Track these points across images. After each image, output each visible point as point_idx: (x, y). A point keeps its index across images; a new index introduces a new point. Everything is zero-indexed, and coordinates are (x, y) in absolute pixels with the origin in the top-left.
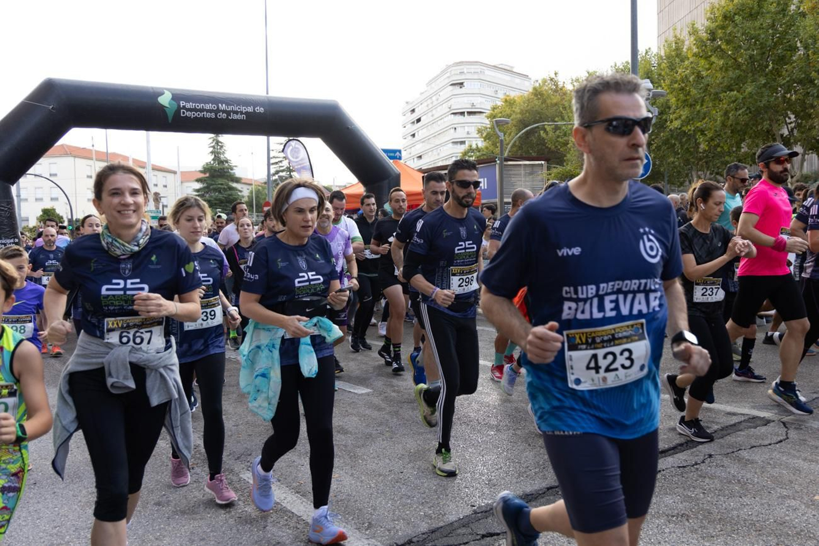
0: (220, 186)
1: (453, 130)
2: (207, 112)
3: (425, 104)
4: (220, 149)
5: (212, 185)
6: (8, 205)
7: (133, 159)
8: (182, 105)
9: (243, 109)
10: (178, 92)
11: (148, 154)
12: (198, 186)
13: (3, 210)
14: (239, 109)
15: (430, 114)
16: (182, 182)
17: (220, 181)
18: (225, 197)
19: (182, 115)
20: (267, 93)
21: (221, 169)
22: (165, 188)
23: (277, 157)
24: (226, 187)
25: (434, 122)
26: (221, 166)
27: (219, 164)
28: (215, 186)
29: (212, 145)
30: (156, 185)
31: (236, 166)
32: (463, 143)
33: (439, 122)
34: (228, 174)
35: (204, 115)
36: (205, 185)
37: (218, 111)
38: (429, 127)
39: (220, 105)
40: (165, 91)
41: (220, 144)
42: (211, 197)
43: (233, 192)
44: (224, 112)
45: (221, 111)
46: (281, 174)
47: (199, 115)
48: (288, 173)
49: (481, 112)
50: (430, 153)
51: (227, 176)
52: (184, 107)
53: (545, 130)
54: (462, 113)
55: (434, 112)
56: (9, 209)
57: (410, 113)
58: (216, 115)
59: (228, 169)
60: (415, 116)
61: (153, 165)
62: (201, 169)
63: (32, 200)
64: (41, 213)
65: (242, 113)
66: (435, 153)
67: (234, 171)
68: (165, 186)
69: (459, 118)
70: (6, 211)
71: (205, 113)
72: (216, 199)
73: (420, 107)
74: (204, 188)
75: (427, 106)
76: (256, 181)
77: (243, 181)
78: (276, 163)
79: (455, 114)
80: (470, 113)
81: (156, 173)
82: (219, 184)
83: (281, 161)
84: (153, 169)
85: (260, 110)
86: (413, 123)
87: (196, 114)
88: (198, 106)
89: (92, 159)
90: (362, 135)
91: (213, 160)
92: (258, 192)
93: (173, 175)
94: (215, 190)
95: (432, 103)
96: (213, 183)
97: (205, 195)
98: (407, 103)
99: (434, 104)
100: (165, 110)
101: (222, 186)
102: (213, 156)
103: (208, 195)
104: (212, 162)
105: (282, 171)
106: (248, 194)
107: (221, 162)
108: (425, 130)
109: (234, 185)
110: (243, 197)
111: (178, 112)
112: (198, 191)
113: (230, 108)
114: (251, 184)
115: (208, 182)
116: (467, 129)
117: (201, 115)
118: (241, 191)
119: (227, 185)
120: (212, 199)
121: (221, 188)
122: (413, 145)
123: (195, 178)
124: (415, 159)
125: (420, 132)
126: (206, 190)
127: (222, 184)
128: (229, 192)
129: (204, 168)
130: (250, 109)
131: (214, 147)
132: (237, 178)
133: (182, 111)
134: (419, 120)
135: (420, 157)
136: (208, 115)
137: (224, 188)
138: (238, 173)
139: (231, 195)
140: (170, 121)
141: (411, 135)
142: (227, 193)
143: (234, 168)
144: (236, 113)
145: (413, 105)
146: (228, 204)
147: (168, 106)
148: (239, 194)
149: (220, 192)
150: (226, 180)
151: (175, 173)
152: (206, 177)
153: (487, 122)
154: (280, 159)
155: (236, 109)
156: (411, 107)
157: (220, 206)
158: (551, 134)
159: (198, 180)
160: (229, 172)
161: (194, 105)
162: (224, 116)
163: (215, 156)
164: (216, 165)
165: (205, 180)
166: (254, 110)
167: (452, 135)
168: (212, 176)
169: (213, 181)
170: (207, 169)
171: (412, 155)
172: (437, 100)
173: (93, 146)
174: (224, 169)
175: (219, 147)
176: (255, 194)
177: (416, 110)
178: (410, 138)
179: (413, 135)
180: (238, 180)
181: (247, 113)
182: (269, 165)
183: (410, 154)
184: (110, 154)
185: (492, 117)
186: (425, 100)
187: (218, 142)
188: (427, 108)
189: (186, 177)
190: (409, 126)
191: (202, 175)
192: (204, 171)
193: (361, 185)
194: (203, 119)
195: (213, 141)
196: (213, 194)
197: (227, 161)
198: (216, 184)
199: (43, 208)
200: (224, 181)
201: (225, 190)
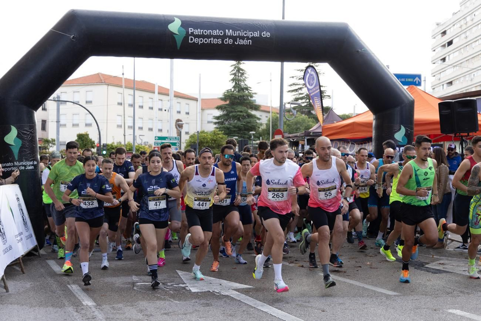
0: (239, 113)
2: (214, 38)
3: (458, 25)
4: (241, 76)
5: (232, 112)
6: (30, 129)
7: (159, 87)
8: (190, 31)
9: (250, 34)
10: (187, 19)
11: (172, 81)
12: (218, 113)
13: (25, 134)
14: (245, 34)
15: (463, 36)
16: (203, 110)
17: (239, 108)
18: (244, 125)
19: (190, 42)
20: (283, 18)
21: (241, 96)
22: (187, 116)
23: (297, 84)
24: (245, 114)
25: (467, 45)
26: (240, 94)
27: (239, 91)
28: (234, 113)
29: (234, 72)
30: (179, 112)
31: (255, 93)
33: (473, 45)
34: (248, 101)
35: (211, 41)
36: (225, 112)
37: (224, 37)
38: (462, 50)
39: (227, 30)
40: (175, 18)
41: (241, 71)
42: (230, 124)
43: (252, 119)
44: (230, 37)
45: (228, 36)
46: (300, 101)
47: (206, 41)
48: (308, 101)
50: (462, 79)
51: (247, 103)
52: (192, 33)
55: (468, 33)
56: (31, 132)
57: (440, 35)
58: (223, 41)
59: (248, 96)
60: (447, 39)
61: (175, 92)
62: (221, 96)
63: (69, 125)
64: (76, 138)
65: (248, 38)
66: (467, 79)
67: (253, 99)
68: (188, 113)
70: (28, 135)
71: (212, 39)
72: (234, 127)
73: (452, 29)
74: (224, 115)
75: (461, 27)
77: (262, 109)
81: (180, 100)
82: (238, 111)
83: (301, 89)
84: (175, 96)
85: (266, 34)
86: (444, 46)
87: (203, 41)
88: (205, 32)
89: (122, 87)
90: (373, 59)
91: (234, 87)
92: (275, 122)
93: (195, 102)
94: (234, 117)
95: (466, 24)
96: (233, 110)
97: (225, 122)
98: (438, 24)
99: (469, 24)
100: (174, 38)
101: (242, 114)
102: (234, 83)
103: (227, 123)
104: (233, 90)
105: (302, 98)
106: (266, 122)
107: (242, 89)
108: (457, 53)
109: (253, 112)
110: (261, 124)
111: (186, 38)
112: (217, 118)
113: (236, 34)
114: (269, 112)
115: (228, 109)
117: (208, 41)
118: (259, 119)
119: (247, 112)
120: (231, 126)
121: (240, 115)
122: (443, 70)
123: (216, 106)
124: (445, 85)
125: (451, 56)
126: (226, 117)
127: (241, 112)
128: (248, 120)
129: (225, 95)
130: (256, 34)
131: (235, 74)
132: (256, 105)
133: (190, 37)
134: (450, 43)
135: (451, 83)
136: (215, 41)
137: (243, 116)
138: (258, 100)
139: (249, 123)
140: (178, 48)
141: (441, 60)
142: (245, 120)
143: (254, 95)
144: (242, 38)
145: (444, 27)
146: (246, 132)
147: (177, 33)
148: (258, 121)
149: (239, 120)
150: (245, 108)
151: (196, 100)
152: (226, 105)
154: (300, 86)
155: (242, 34)
156: (441, 29)
157: (238, 133)
159: (219, 108)
160: (249, 100)
161: (202, 31)
162: (230, 41)
163: (236, 83)
164: (236, 92)
165: (225, 108)
166: (260, 35)
168: (232, 104)
169: (233, 108)
170: (228, 96)
171: (441, 81)
172: (472, 20)
173: (123, 74)
174: (244, 96)
175: (240, 74)
176: (272, 122)
177: (448, 32)
178: (440, 62)
179: (444, 60)
180: (257, 108)
181: (253, 38)
183: (440, 79)
184: (137, 81)
186: (458, 20)
187: (239, 70)
188: (460, 30)
189: (206, 104)
190: (440, 49)
191: (222, 103)
192: (225, 99)
193: (371, 113)
194: (210, 45)
195: (235, 68)
196: (232, 122)
197: (247, 89)
198: (235, 112)
199: (78, 133)
200: (243, 108)
201: (244, 118)
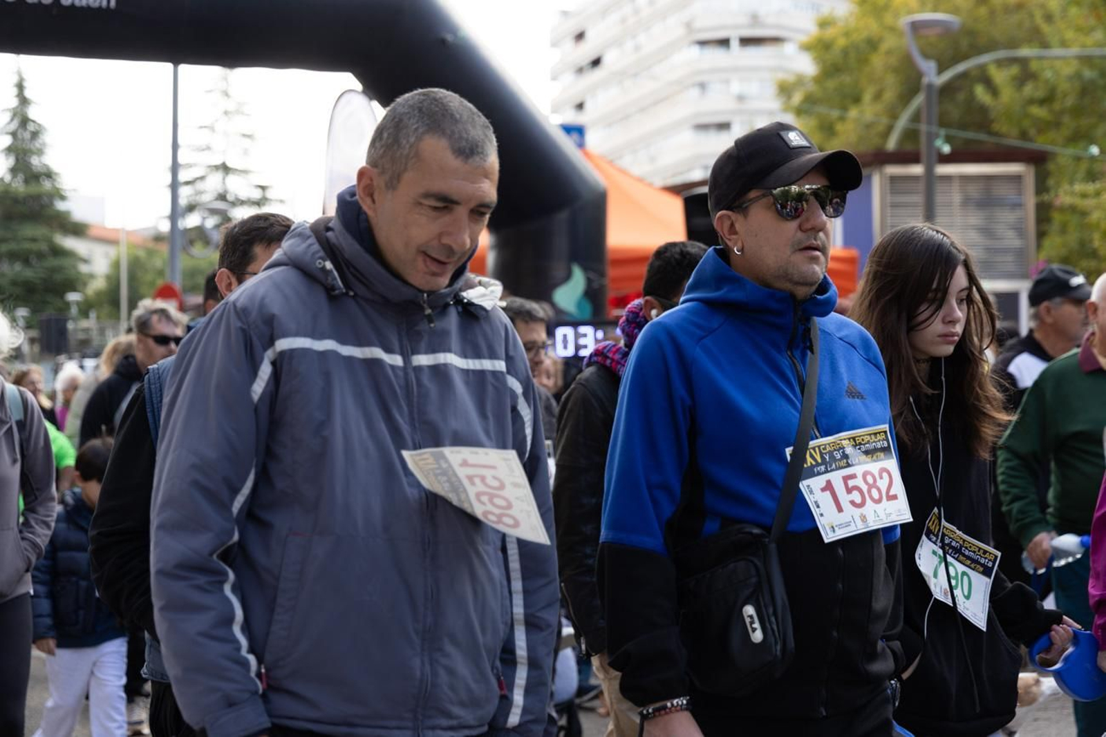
0: (27, 246)
1: (695, 92)
3: (615, 16)
4: (31, 140)
15: (629, 45)
17: (29, 230)
18: (41, 278)
21: (34, 197)
23: (196, 166)
24: (45, 248)
26: (31, 189)
27: (25, 182)
29: (10, 128)
32: (724, 126)
34: (52, 211)
38: (628, 81)
41: (30, 127)
43: (65, 262)
49: (776, 40)
51: (48, 216)
53: (988, 83)
54: (724, 43)
55: (642, 38)
57: (570, 42)
59: (51, 197)
60: (586, 51)
67: (68, 204)
69: (716, 56)
72: (14, 283)
73: (601, 25)
75: (623, 20)
76: (128, 233)
77: (93, 233)
78: (187, 183)
79: (703, 43)
80: (746, 41)
82: (24, 240)
83: (202, 178)
86: (580, 70)
91: (11, 170)
92: (136, 266)
94: (14, 256)
98: (565, 14)
101: (35, 246)
102: (11, 161)
104: (8, 179)
106: (108, 270)
107: (34, 177)
108: (615, 90)
109: (69, 243)
110: (92, 276)
114: (115, 243)
116: (736, 87)
118: (85, 261)
119: (49, 241)
121: (31, 250)
125: (602, 97)
127: (34, 240)
128: (53, 262)
131: (14, 134)
132: (74, 223)
134: (596, 62)
137: (40, 252)
138: (76, 207)
139: (56, 271)
141: (574, 107)
142: (45, 264)
143: (68, 195)
145: (580, 21)
148: (82, 267)
149: (26, 261)
150: (45, 229)
153: (806, 66)
156: (573, 26)
158: (1007, 94)
160: (54, 207)
164: (19, 186)
167: (692, 105)
168: (9, 218)
174: (37, 198)
177: (590, 35)
178: (572, 113)
179: (580, 107)
180: (78, 230)
182: (174, 186)
185: (819, 47)
188: (620, 28)
190: (569, 78)
198: (16, 239)
200: (38, 231)
201: (40, 256)
